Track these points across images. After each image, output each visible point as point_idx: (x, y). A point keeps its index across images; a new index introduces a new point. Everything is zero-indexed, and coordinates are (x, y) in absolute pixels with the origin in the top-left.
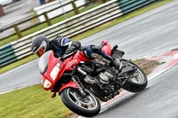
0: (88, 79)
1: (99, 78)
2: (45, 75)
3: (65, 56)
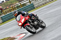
1: (34, 23)
2: (20, 21)
3: (25, 16)
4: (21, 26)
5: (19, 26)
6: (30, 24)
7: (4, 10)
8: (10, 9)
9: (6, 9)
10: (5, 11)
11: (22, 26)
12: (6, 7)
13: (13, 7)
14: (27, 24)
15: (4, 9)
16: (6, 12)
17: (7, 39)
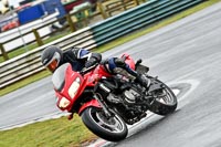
0: (111, 98)
1: (124, 97)
3: (85, 69)
4: (67, 108)
5: (62, 109)
14: (90, 104)
16: (110, 11)
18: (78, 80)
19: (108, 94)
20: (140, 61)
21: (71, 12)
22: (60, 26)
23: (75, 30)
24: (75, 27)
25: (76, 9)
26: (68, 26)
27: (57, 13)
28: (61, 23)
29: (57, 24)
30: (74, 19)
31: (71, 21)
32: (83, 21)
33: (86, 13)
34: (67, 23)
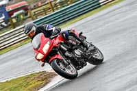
0: (67, 54)
1: (74, 53)
2: (39, 50)
3: (52, 37)
5: (39, 60)
6: (64, 55)
7: (32, 9)
8: (45, 7)
9: (36, 7)
10: (33, 11)
11: (44, 62)
12: (35, 4)
13: (51, 2)
14: (56, 57)
15: (32, 7)
16: (37, 15)
17: (38, 75)
18: (49, 42)
19: (65, 51)
20: (82, 33)
21: (12, 16)
22: (6, 25)
23: (14, 28)
24: (14, 26)
25: (15, 14)
26: (10, 25)
27: (4, 17)
28: (6, 23)
29: (3, 24)
30: (14, 21)
31: (12, 22)
32: (19, 22)
33: (22, 17)
34: (9, 23)
